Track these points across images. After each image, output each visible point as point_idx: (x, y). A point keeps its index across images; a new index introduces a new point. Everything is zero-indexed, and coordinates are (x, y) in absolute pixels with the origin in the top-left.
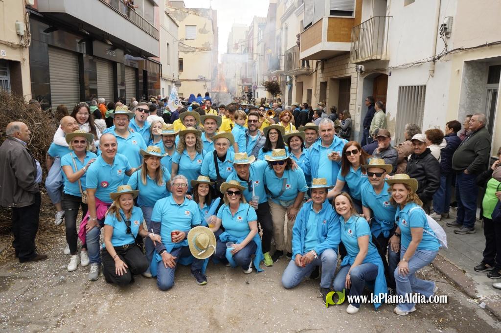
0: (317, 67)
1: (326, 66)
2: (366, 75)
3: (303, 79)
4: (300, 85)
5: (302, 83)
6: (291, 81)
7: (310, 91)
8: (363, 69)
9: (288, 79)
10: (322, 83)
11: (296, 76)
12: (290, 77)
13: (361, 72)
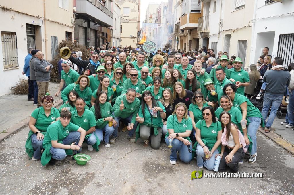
0: (188, 33)
1: (191, 33)
2: (204, 38)
3: (183, 38)
4: (182, 41)
5: (183, 40)
6: (178, 39)
7: (185, 44)
8: (203, 35)
9: (177, 38)
10: (190, 40)
11: (180, 37)
12: (178, 37)
13: (202, 36)
